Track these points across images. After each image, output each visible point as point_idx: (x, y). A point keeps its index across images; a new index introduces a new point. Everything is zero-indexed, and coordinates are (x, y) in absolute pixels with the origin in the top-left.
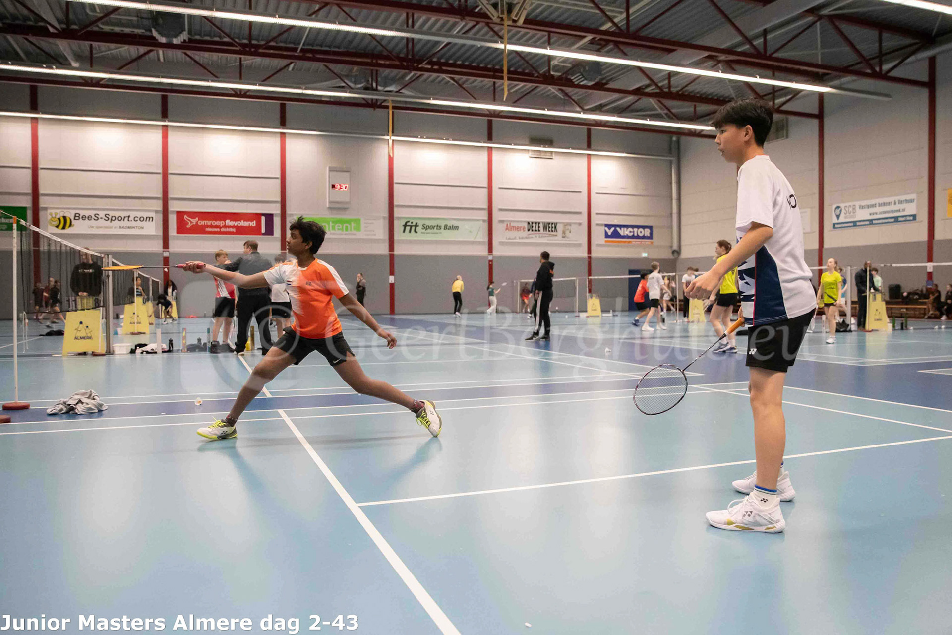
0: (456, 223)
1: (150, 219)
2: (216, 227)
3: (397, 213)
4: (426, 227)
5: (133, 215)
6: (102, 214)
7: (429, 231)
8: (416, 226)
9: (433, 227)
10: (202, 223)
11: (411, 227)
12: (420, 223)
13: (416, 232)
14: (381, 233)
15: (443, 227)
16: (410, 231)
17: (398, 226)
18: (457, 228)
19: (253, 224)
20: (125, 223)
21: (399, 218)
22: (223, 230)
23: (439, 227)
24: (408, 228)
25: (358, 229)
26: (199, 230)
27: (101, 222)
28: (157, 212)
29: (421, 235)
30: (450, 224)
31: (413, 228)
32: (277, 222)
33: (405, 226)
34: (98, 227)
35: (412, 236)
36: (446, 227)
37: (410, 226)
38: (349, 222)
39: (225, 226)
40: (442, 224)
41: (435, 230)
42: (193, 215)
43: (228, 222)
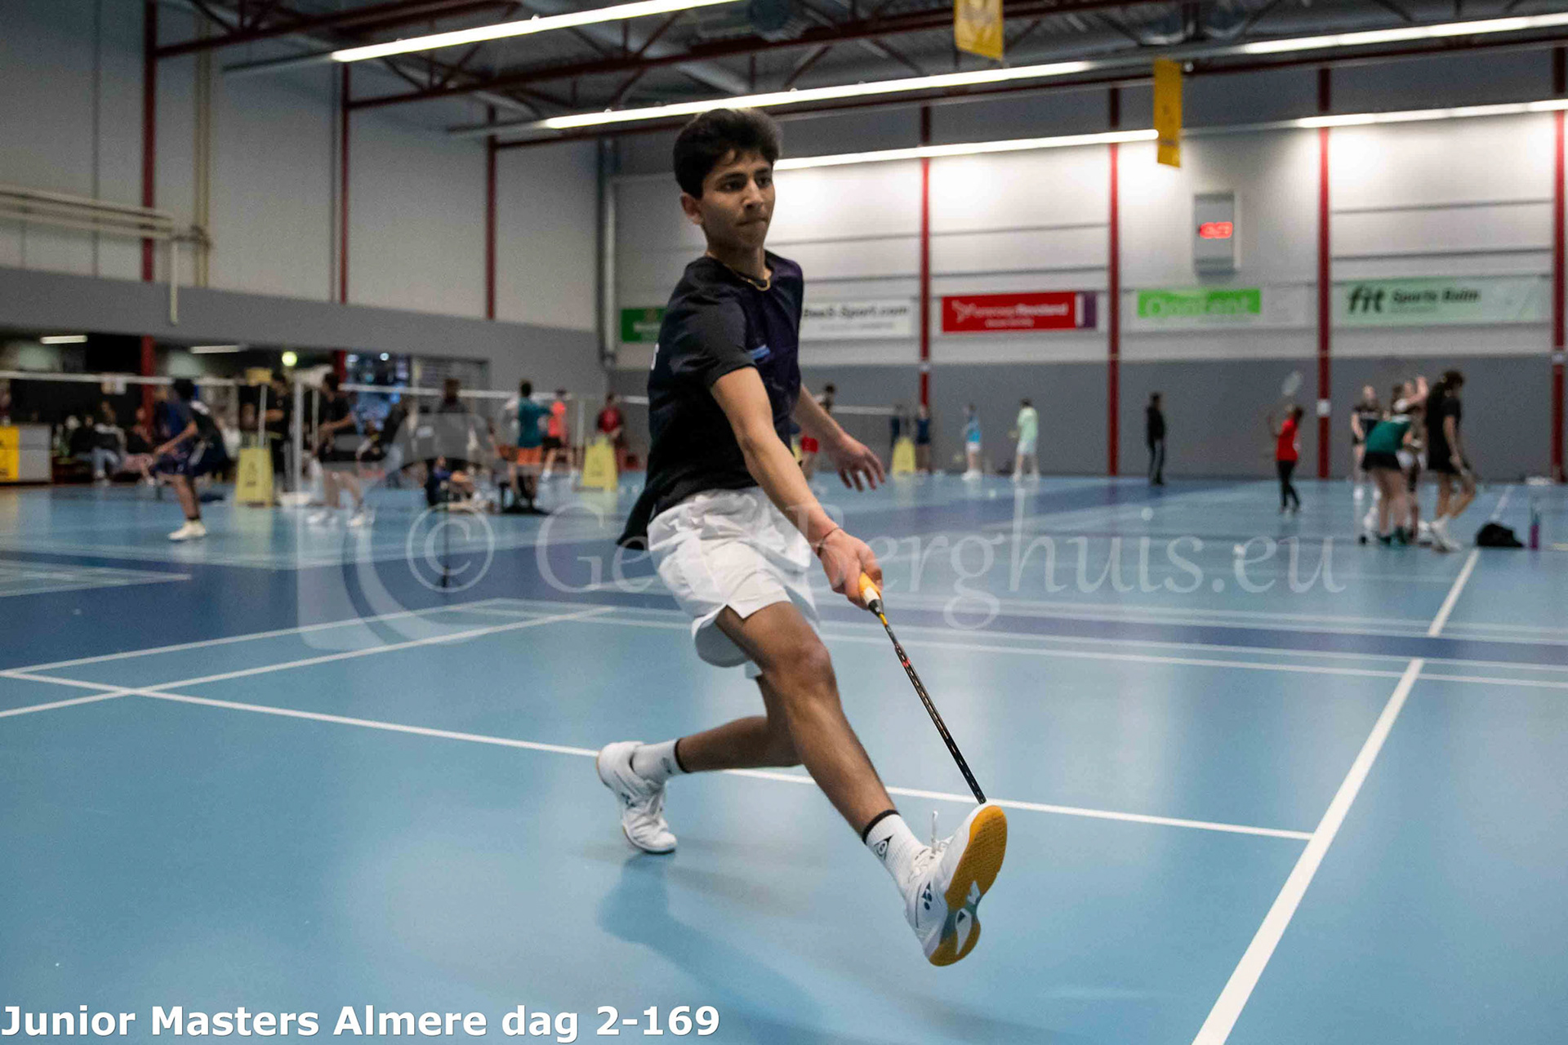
0: (1471, 286)
1: (903, 311)
2: (1002, 318)
3: (1337, 272)
4: (1400, 298)
5: (880, 305)
6: (838, 307)
7: (1409, 305)
8: (1380, 296)
9: (1415, 298)
10: (981, 312)
11: (1367, 300)
12: (1389, 291)
13: (1378, 308)
14: (1303, 313)
15: (1440, 296)
16: (1366, 308)
17: (1339, 299)
18: (1472, 296)
19: (1062, 310)
20: (869, 319)
21: (1342, 284)
22: (1014, 323)
23: (1431, 296)
24: (1360, 303)
25: (1255, 307)
26: (975, 325)
27: (838, 320)
28: (913, 298)
29: (1389, 315)
30: (1458, 287)
31: (1372, 303)
32: (1103, 304)
33: (1355, 297)
34: (832, 328)
35: (1372, 318)
36: (1448, 296)
37: (1366, 297)
38: (1237, 296)
39: (1017, 317)
40: (1438, 289)
41: (1422, 304)
42: (966, 300)
43: (1022, 309)
